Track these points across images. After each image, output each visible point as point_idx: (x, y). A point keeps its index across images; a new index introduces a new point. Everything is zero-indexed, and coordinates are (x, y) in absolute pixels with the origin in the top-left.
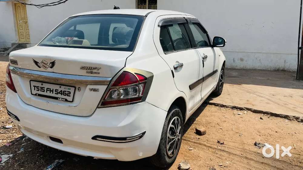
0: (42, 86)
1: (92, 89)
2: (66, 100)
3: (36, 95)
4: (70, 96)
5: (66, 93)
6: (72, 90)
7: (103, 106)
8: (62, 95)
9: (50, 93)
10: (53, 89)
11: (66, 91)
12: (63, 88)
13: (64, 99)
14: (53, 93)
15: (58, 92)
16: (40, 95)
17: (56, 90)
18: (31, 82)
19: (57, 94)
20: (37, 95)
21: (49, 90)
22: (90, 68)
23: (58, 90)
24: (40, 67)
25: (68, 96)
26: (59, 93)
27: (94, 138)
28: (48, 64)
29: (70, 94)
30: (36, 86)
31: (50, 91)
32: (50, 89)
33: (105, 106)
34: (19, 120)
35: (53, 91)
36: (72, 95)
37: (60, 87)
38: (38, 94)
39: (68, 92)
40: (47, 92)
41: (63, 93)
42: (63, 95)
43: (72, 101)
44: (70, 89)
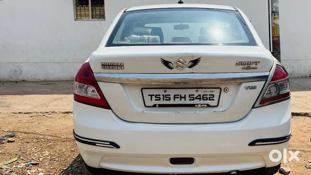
0: (165, 94)
1: (249, 87)
2: (208, 106)
3: (154, 106)
4: (214, 100)
5: (207, 98)
6: (216, 92)
7: (262, 105)
8: (200, 100)
9: (181, 100)
10: (185, 95)
11: (207, 95)
12: (201, 92)
13: (204, 104)
14: (185, 100)
15: (194, 98)
16: (161, 106)
17: (190, 95)
18: (143, 90)
19: (193, 100)
20: (157, 106)
21: (179, 96)
22: (249, 64)
23: (194, 95)
24: (171, 68)
25: (210, 100)
26: (196, 98)
27: (252, 144)
28: (186, 64)
29: (213, 97)
30: (154, 95)
31: (181, 97)
32: (181, 95)
33: (265, 104)
34: (118, 147)
35: (185, 97)
36: (216, 98)
37: (197, 91)
38: (158, 104)
39: (209, 95)
40: (174, 100)
41: (203, 97)
42: (202, 100)
43: (218, 106)
44: (213, 92)
